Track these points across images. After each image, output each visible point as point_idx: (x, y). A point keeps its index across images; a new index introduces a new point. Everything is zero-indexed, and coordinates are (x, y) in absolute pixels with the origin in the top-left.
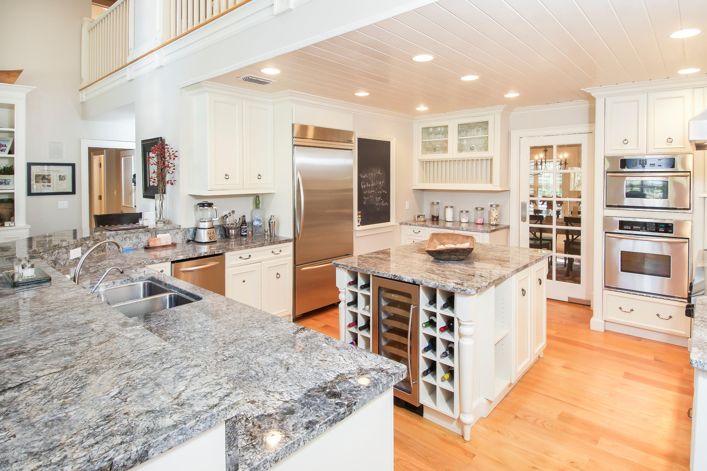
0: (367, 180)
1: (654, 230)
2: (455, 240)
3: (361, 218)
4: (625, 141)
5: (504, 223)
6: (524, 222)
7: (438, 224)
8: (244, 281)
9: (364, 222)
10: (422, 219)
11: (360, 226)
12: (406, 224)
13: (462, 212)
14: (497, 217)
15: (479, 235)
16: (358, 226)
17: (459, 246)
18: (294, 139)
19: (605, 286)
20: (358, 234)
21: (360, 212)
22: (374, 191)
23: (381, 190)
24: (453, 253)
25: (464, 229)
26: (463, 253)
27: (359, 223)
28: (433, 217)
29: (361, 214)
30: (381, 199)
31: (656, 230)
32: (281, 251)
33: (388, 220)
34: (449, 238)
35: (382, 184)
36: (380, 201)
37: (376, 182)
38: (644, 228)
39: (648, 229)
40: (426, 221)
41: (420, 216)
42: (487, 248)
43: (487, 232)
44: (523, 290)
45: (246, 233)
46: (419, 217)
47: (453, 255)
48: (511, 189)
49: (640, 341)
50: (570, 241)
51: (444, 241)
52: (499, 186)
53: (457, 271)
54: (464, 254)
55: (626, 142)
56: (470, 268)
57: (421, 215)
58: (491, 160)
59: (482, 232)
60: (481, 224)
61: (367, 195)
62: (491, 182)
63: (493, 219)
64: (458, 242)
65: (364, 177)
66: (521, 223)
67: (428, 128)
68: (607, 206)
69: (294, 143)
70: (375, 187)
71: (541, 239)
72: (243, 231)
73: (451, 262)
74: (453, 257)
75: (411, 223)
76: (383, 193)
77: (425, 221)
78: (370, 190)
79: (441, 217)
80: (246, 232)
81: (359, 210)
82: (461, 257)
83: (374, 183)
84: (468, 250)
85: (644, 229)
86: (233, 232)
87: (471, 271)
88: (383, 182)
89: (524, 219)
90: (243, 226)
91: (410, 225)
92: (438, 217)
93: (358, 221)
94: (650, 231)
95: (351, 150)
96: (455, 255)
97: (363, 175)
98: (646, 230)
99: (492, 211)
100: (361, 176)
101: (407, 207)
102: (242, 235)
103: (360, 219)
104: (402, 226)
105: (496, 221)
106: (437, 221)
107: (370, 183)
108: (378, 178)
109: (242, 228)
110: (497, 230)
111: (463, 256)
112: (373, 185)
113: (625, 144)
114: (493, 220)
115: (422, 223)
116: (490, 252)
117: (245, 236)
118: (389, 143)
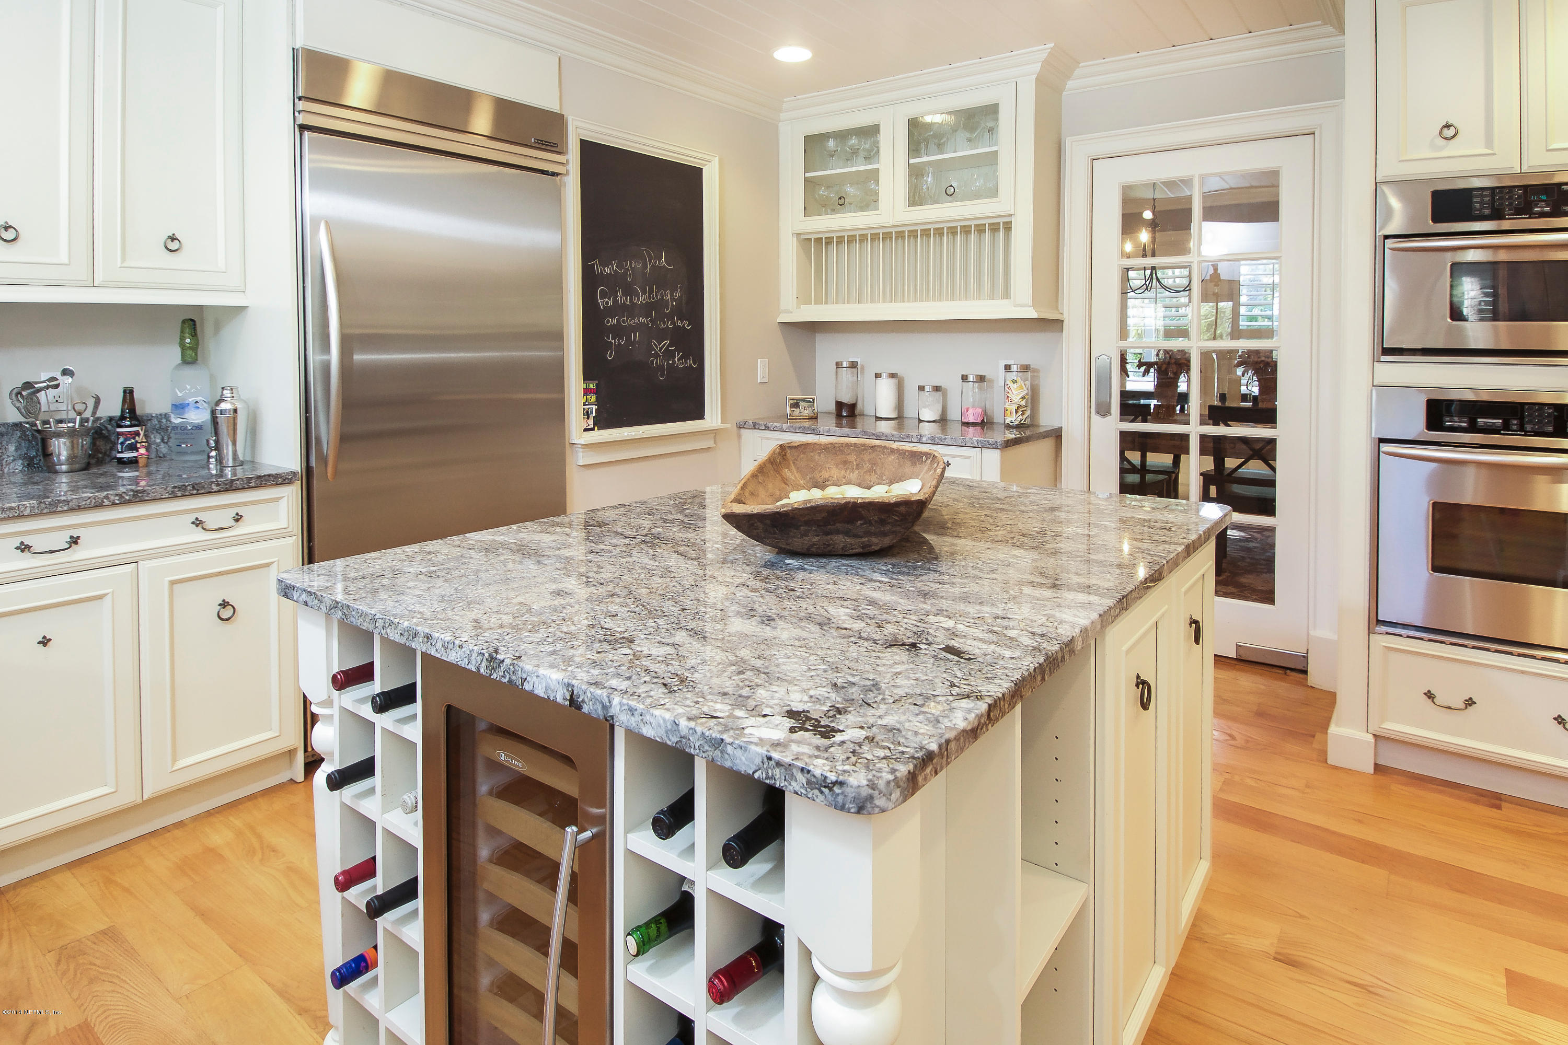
0: (616, 283)
1: (1550, 429)
2: (871, 471)
3: (599, 402)
4: (1448, 131)
5: (1047, 421)
6: (1104, 416)
7: (852, 426)
8: (45, 642)
9: (605, 420)
10: (806, 413)
11: (593, 429)
12: (755, 426)
13: (921, 388)
14: (1023, 403)
15: (969, 457)
16: (585, 430)
17: (879, 493)
18: (301, 105)
19: (1376, 621)
20: (582, 458)
21: (592, 386)
22: (643, 320)
23: (670, 317)
24: (839, 526)
25: (924, 439)
26: (882, 522)
27: (591, 422)
28: (840, 405)
29: (596, 392)
30: (670, 345)
31: (1555, 428)
32: (238, 518)
33: (698, 413)
34: (845, 463)
35: (675, 300)
36: (669, 354)
37: (651, 291)
38: (1515, 422)
39: (1528, 427)
40: (816, 418)
41: (801, 404)
42: (989, 498)
43: (994, 446)
44: (1141, 683)
45: (135, 454)
46: (795, 405)
47: (838, 532)
48: (1065, 317)
49: (1499, 807)
50: (1226, 472)
51: (826, 475)
52: (1030, 304)
53: (840, 613)
54: (888, 527)
55: (1451, 132)
56: (907, 595)
57: (804, 400)
58: (1008, 227)
59: (982, 446)
60: (974, 424)
61: (618, 331)
62: (1006, 295)
63: (1014, 407)
64: (881, 476)
65: (607, 270)
66: (1095, 418)
67: (823, 137)
68: (1387, 351)
69: (301, 119)
70: (648, 308)
71: (1143, 469)
72: (122, 444)
73: (833, 563)
74: (840, 540)
75: (770, 424)
76: (677, 328)
77: (814, 418)
78: (632, 316)
79: (865, 407)
80: (133, 448)
81: (587, 377)
82: (874, 540)
83: (644, 293)
84: (903, 509)
85: (1515, 427)
86: (61, 448)
87: (907, 613)
88: (678, 294)
89: (1103, 410)
90: (121, 427)
91: (767, 428)
92: (852, 407)
93: (587, 414)
94: (1537, 434)
95: (554, 174)
96: (847, 533)
97: (605, 264)
98: (1522, 429)
99: (1011, 384)
100: (598, 269)
101: (761, 374)
102: (121, 461)
103: (595, 407)
104: (744, 432)
105: (1022, 414)
106: (851, 419)
107: (629, 291)
108: (659, 280)
109: (119, 434)
110: (1027, 439)
111: (885, 534)
112: (642, 299)
113: (1446, 138)
114: (1011, 413)
115: (807, 424)
116: (1002, 515)
117: (134, 462)
118: (698, 172)
